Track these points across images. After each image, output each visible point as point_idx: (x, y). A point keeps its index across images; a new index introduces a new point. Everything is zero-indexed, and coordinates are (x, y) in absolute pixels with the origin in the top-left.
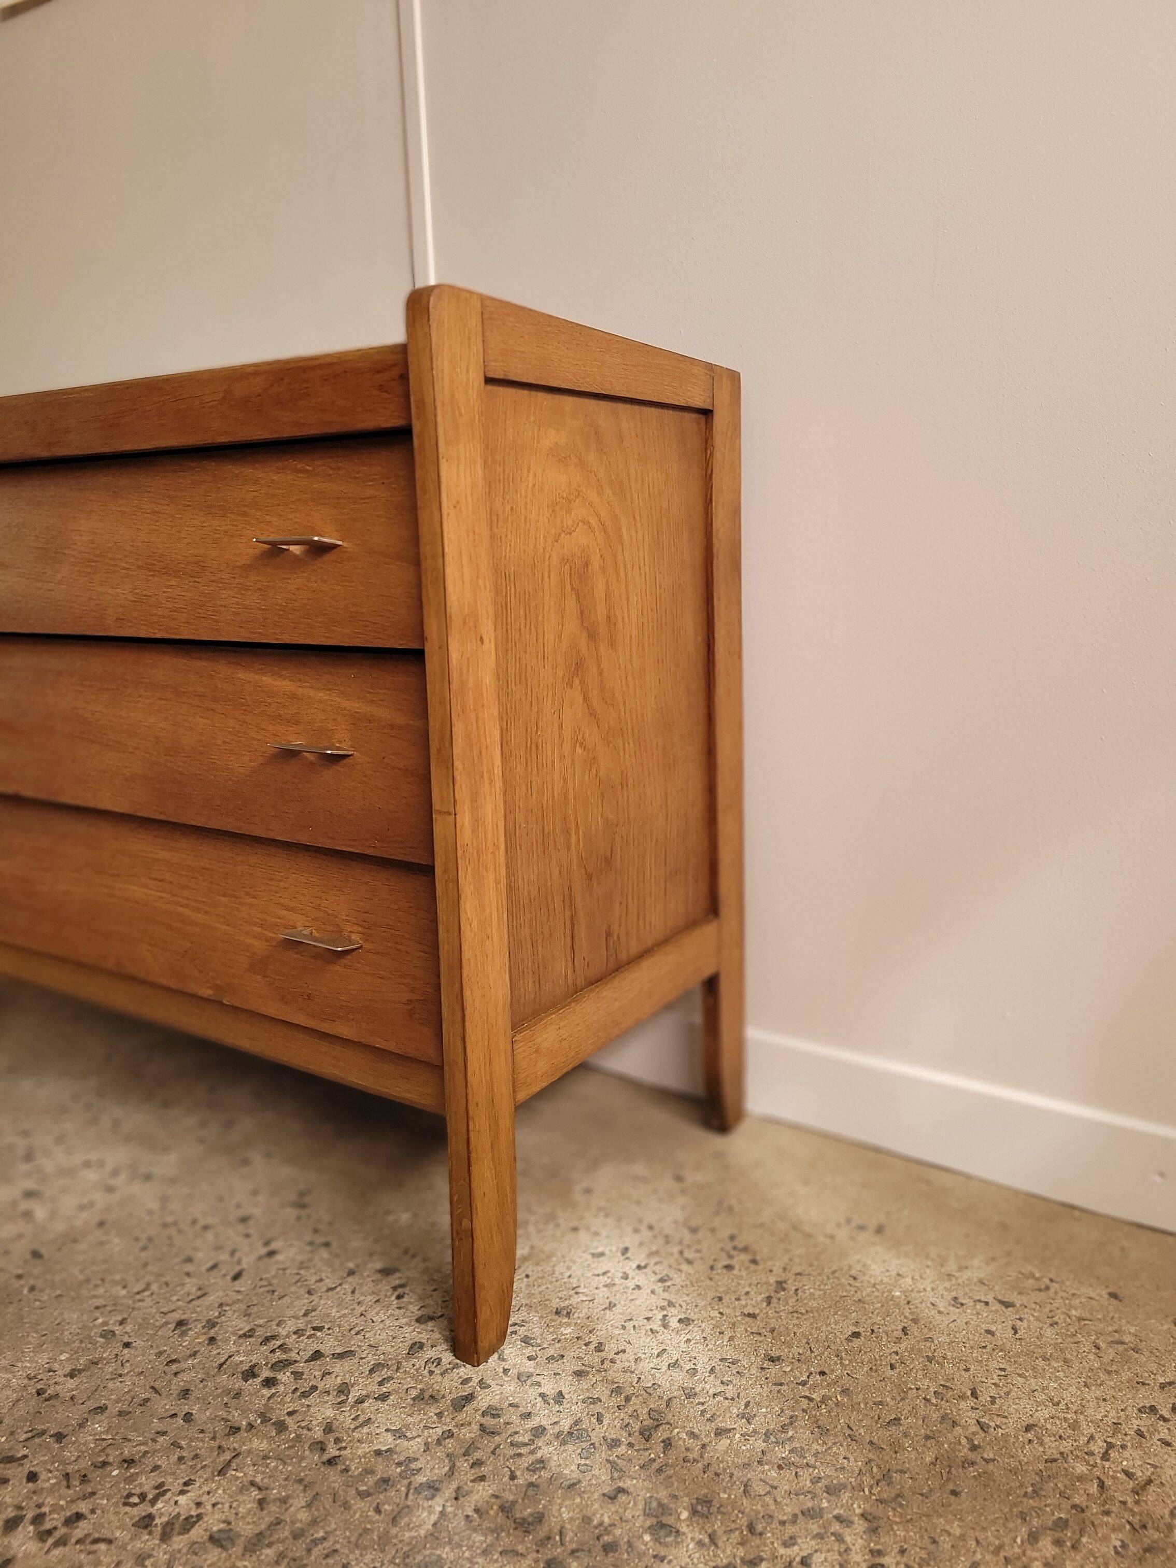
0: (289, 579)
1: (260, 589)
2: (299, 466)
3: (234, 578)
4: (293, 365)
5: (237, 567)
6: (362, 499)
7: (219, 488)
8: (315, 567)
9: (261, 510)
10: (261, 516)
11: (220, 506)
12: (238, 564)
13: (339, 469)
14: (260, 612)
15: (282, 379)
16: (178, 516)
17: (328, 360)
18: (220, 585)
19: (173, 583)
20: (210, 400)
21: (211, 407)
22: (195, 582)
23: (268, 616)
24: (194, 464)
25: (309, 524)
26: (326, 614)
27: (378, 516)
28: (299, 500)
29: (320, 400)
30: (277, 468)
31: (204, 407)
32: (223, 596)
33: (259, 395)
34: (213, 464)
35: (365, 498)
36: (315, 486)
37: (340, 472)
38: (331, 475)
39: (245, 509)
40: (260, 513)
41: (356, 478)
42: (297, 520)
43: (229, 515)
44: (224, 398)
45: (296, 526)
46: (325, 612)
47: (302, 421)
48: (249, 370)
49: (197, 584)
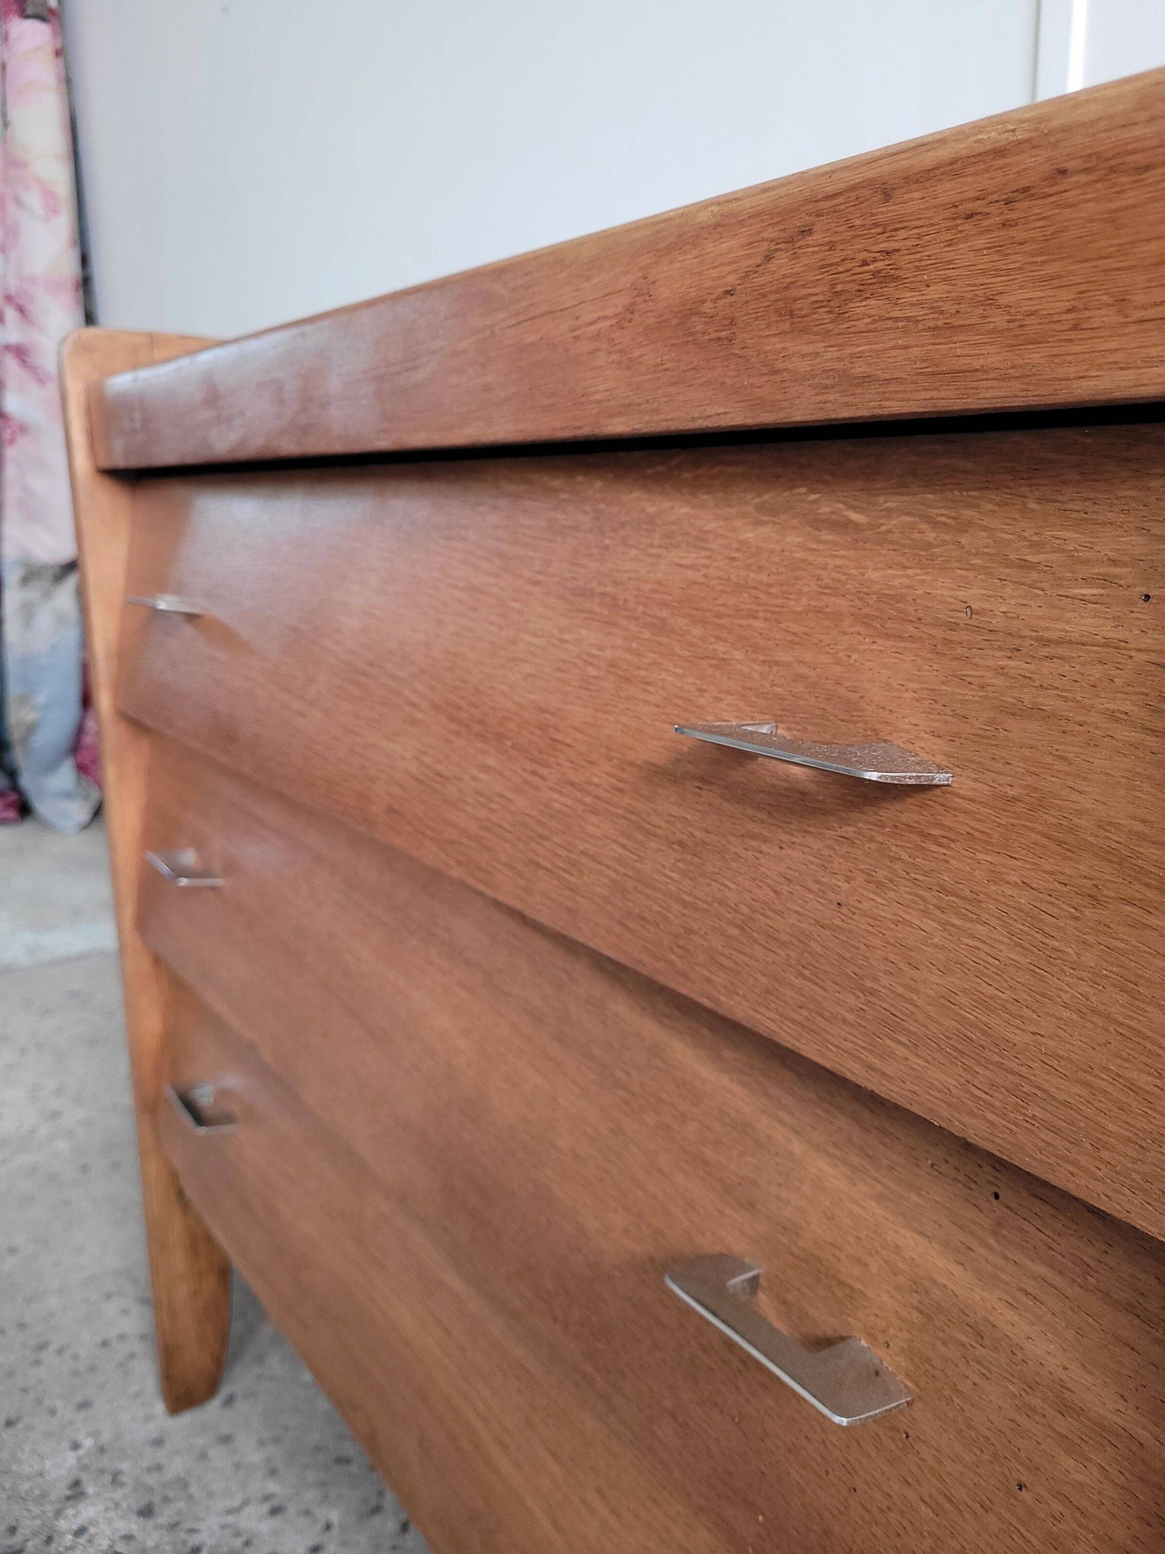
0: (765, 841)
1: (681, 844)
2: (825, 509)
3: (621, 790)
4: (855, 178)
5: (632, 764)
6: (1047, 642)
7: (607, 548)
8: (848, 831)
9: (703, 622)
10: (702, 639)
11: (604, 594)
12: (631, 756)
13: (964, 527)
14: (676, 907)
15: (806, 232)
16: (513, 604)
17: (993, 136)
18: (588, 800)
19: (491, 762)
20: (593, 316)
21: (598, 336)
22: (534, 773)
23: (695, 926)
24: (557, 483)
25: (841, 691)
26: (873, 992)
27: (1112, 716)
28: (817, 611)
29: (936, 291)
30: (760, 508)
31: (577, 338)
32: (591, 829)
33: (729, 293)
34: (598, 484)
35: (1059, 642)
36: (872, 575)
37: (964, 540)
38: (929, 546)
39: (665, 613)
40: (697, 631)
41: (1024, 565)
42: (804, 670)
43: (623, 622)
44: (630, 310)
45: (800, 688)
46: (869, 984)
47: (859, 369)
48: (703, 217)
49: (535, 780)
